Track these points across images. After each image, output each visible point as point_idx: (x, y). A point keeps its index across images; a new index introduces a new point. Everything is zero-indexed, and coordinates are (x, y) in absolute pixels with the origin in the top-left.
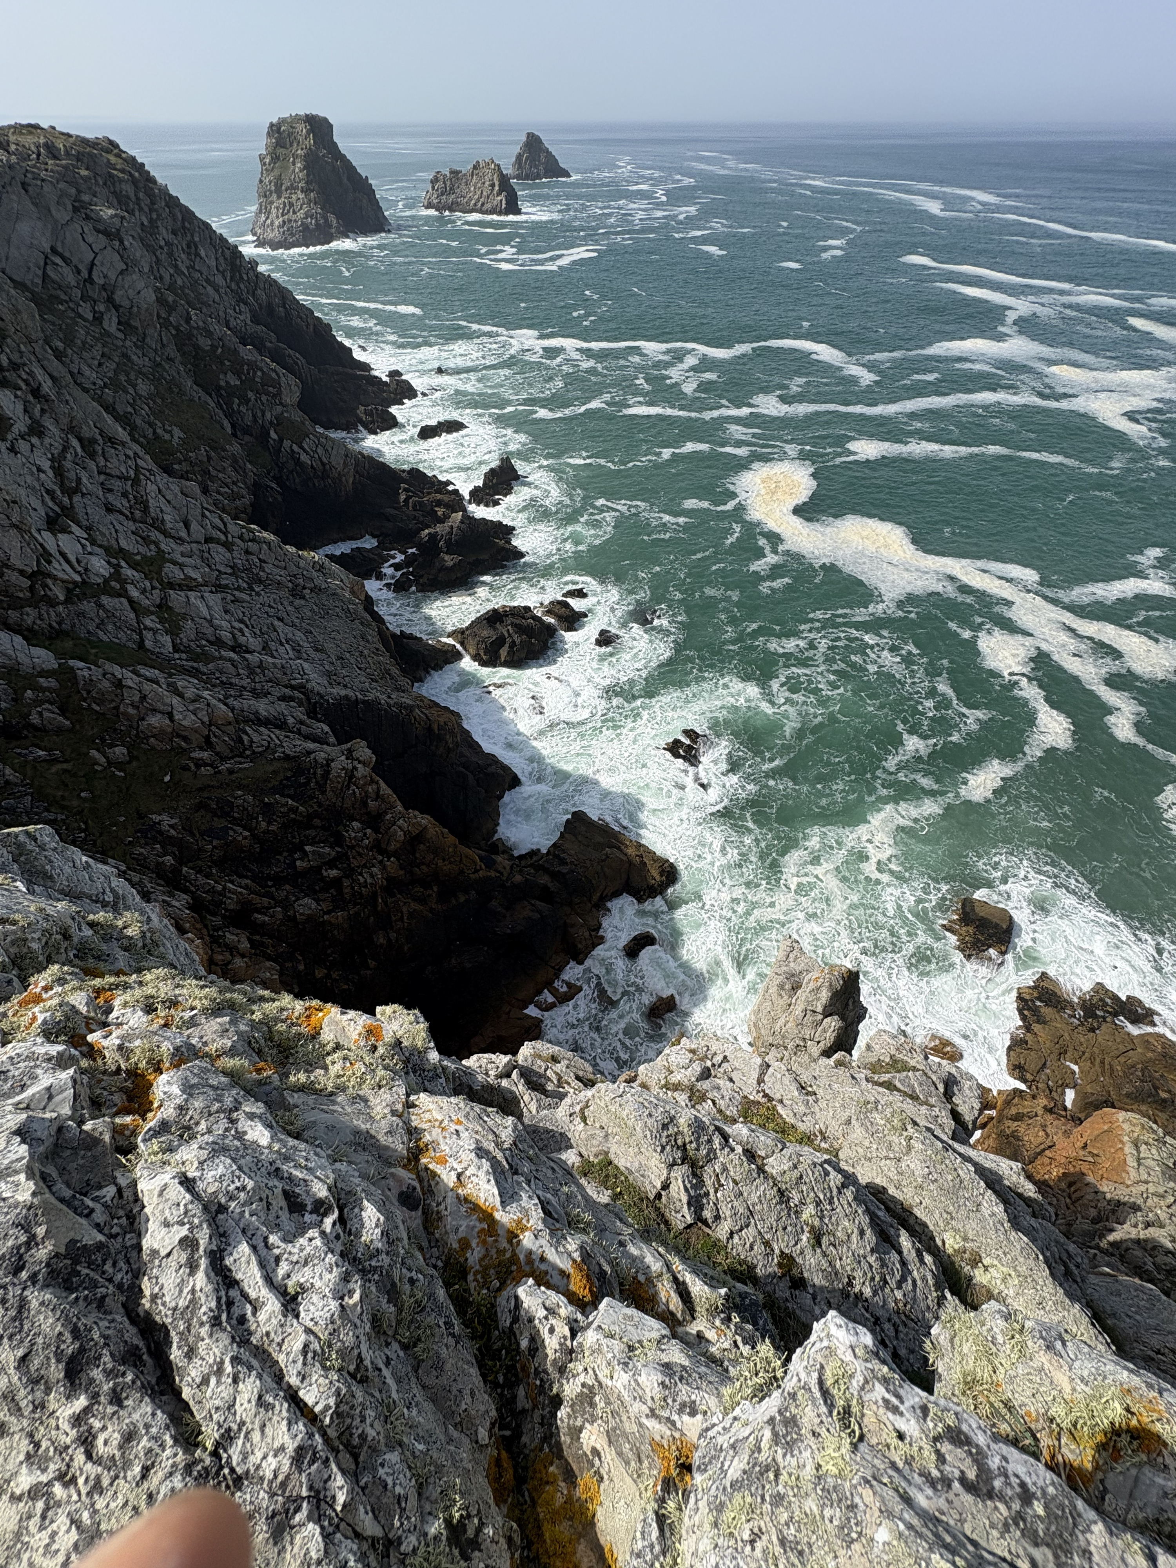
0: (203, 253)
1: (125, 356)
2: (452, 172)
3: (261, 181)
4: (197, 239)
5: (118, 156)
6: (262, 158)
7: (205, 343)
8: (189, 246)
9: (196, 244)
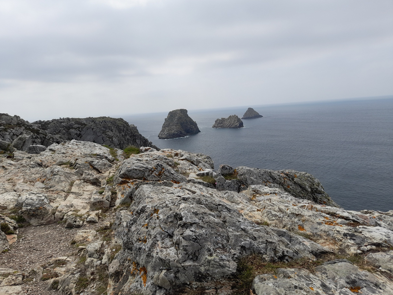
0: (137, 141)
2: (222, 119)
3: (164, 124)
4: (136, 138)
5: (122, 122)
6: (166, 119)
8: (133, 140)
9: (136, 139)
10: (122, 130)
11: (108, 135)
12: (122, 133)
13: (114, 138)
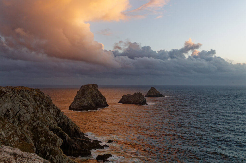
1: (16, 131)
3: (76, 96)
4: (50, 107)
5: (39, 92)
6: (78, 92)
7: (40, 130)
8: (47, 109)
9: (49, 109)
10: (38, 99)
11: (25, 104)
12: (37, 102)
13: (30, 107)
